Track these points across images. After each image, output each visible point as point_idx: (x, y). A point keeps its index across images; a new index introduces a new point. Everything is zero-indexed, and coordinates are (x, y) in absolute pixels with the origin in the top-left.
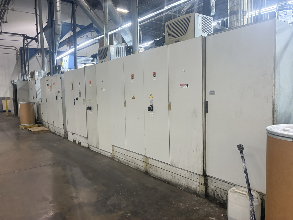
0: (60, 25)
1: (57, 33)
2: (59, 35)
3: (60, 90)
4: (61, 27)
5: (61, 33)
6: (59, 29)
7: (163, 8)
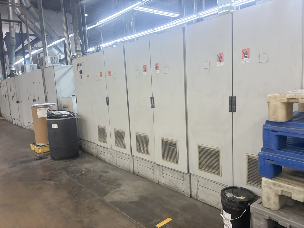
0: (13, 38)
1: (12, 44)
2: (14, 46)
3: (7, 91)
4: (15, 40)
5: (15, 44)
6: (13, 41)
7: (96, 24)
